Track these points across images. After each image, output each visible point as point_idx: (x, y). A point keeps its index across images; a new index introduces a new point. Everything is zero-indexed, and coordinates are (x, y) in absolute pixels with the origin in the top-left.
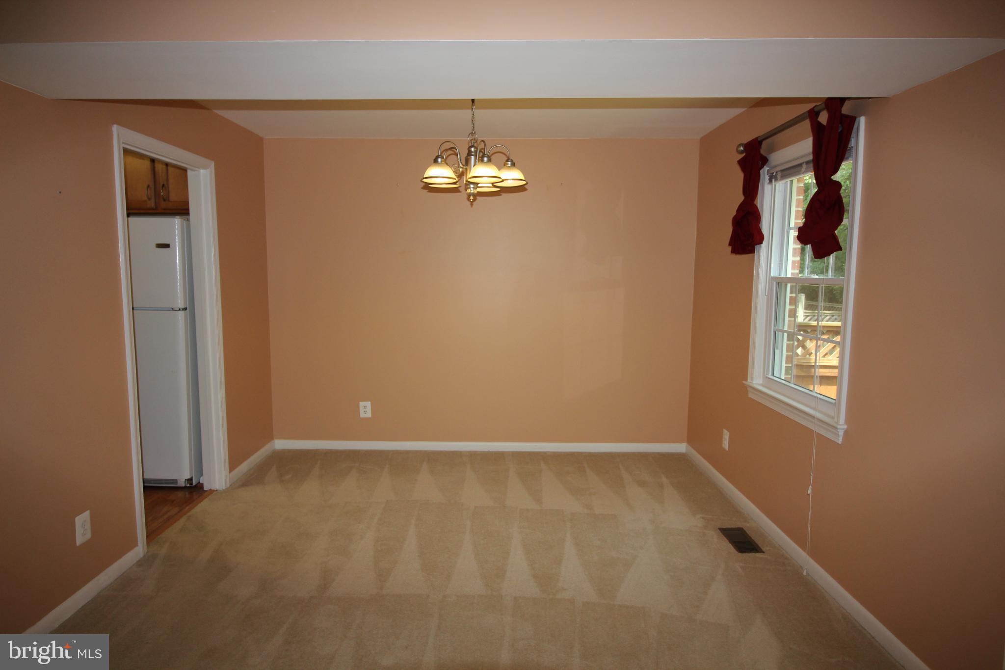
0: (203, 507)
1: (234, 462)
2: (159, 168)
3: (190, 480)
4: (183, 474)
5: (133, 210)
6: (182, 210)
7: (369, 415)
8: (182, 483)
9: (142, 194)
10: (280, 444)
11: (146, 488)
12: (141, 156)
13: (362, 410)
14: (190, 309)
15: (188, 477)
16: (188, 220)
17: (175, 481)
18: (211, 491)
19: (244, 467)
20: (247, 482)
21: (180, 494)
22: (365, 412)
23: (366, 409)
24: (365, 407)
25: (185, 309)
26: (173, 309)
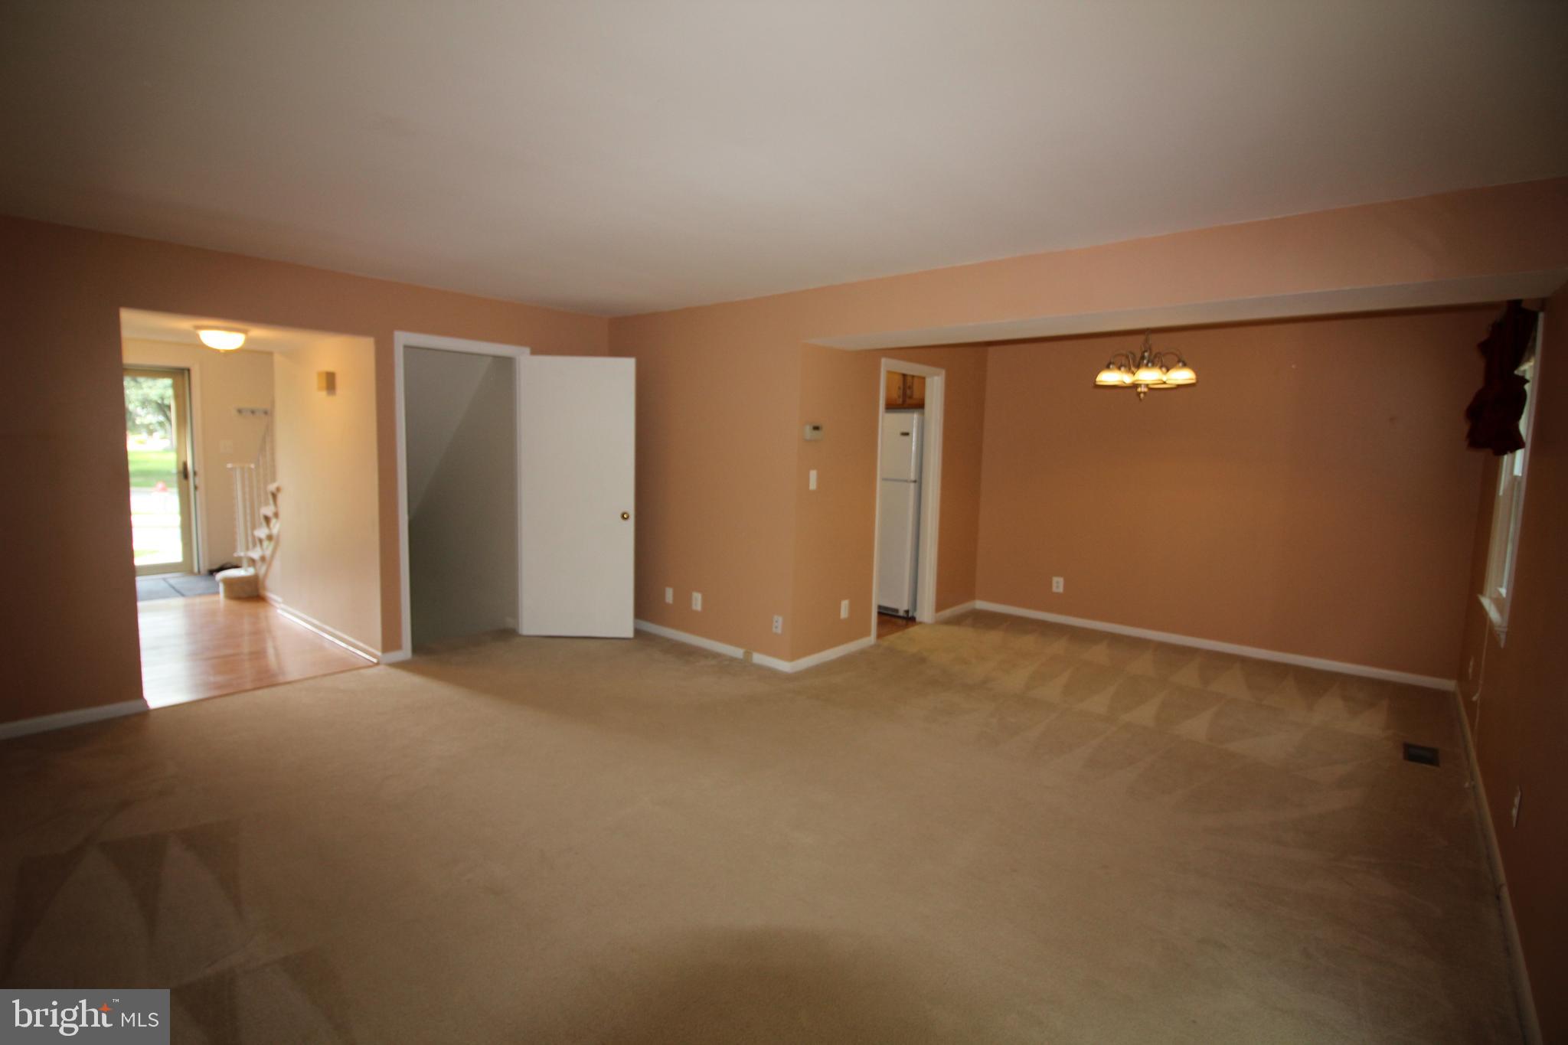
0: (913, 630)
1: (940, 606)
2: (909, 379)
3: (907, 612)
4: (902, 605)
5: (891, 407)
6: (919, 406)
7: (1061, 590)
8: (901, 613)
9: (896, 394)
10: (980, 605)
11: (880, 614)
12: (895, 373)
13: (1054, 585)
14: (919, 482)
15: (906, 608)
16: (923, 414)
17: (897, 611)
18: (920, 623)
19: (948, 613)
20: (948, 622)
21: (900, 622)
22: (1058, 587)
23: (1058, 584)
24: (1058, 583)
25: (915, 482)
26: (906, 481)
